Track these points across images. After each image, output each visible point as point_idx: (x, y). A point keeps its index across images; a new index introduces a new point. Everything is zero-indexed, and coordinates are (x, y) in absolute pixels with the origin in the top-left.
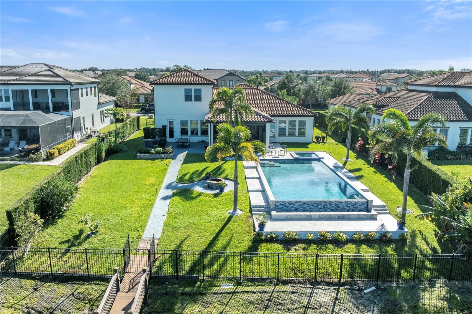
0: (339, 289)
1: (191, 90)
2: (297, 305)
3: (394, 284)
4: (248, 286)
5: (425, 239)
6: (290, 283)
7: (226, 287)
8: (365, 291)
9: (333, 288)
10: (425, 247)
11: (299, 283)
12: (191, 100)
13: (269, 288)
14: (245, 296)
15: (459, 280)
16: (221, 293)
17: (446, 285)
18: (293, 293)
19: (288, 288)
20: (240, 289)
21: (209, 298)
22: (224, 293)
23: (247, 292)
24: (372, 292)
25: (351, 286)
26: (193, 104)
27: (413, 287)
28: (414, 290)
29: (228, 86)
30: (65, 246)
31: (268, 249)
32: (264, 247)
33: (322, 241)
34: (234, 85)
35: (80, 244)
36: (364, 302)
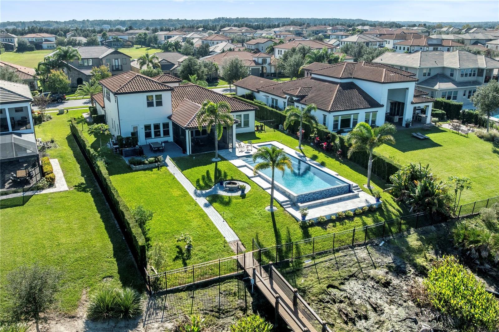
0: (366, 247)
1: (152, 96)
2: (352, 263)
3: (391, 237)
4: (319, 258)
5: (391, 205)
6: (340, 250)
7: (308, 262)
8: (380, 245)
9: (363, 247)
10: (394, 211)
11: (345, 249)
12: (153, 106)
13: (332, 256)
14: (323, 265)
15: (420, 227)
16: (308, 267)
17: (416, 232)
18: (346, 256)
19: (340, 254)
20: (317, 261)
21: (304, 271)
22: (310, 266)
23: (322, 262)
24: (384, 245)
25: (371, 244)
26: (155, 109)
27: (401, 237)
28: (402, 238)
29: (114, 64)
30: (180, 262)
31: (314, 231)
32: (311, 230)
33: (340, 219)
34: (120, 64)
35: (189, 257)
36: (383, 251)
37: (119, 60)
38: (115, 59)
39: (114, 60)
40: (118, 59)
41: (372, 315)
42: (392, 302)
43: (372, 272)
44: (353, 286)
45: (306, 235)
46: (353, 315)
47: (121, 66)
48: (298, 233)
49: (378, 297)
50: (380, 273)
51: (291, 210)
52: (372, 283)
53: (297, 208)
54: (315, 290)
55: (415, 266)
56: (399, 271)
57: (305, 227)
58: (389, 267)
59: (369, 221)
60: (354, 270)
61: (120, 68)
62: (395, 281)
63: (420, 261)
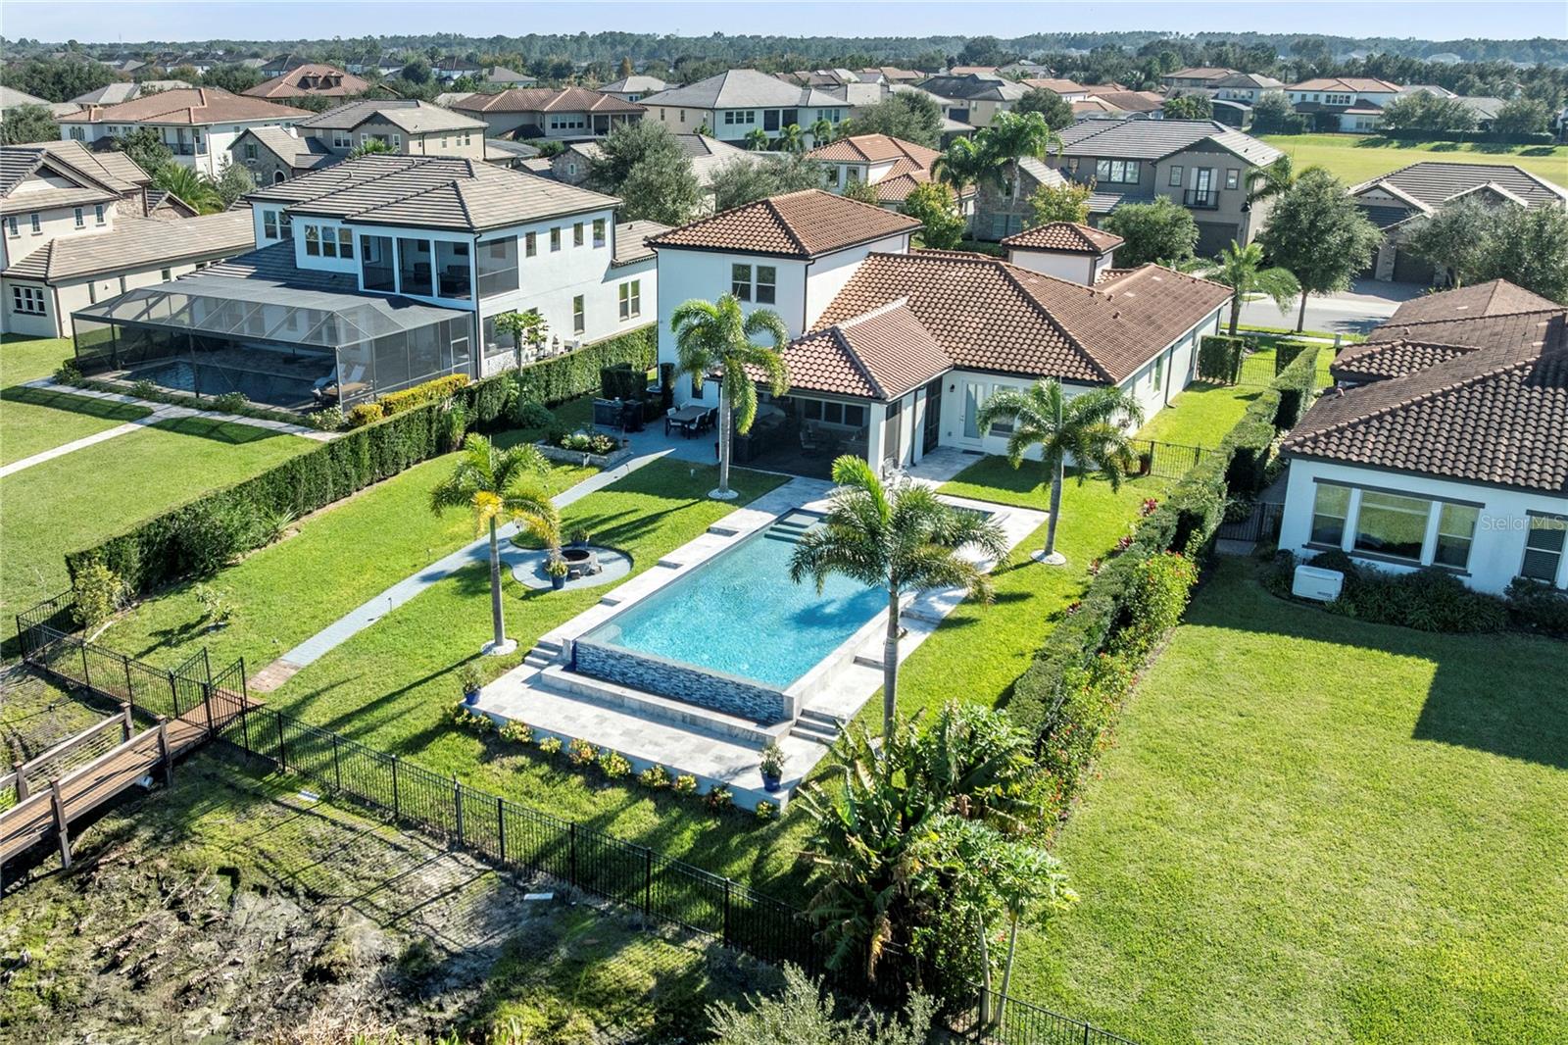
0: (484, 872)
1: (748, 267)
6: (415, 827)
8: (528, 896)
9: (478, 866)
11: (430, 833)
12: (748, 297)
13: (366, 824)
14: (313, 825)
16: (284, 806)
18: (397, 848)
20: (321, 808)
24: (535, 903)
25: (517, 875)
29: (1193, 186)
34: (1213, 187)
37: (1214, 172)
38: (1200, 169)
39: (1195, 171)
40: (1209, 169)
47: (1217, 193)
61: (1211, 202)
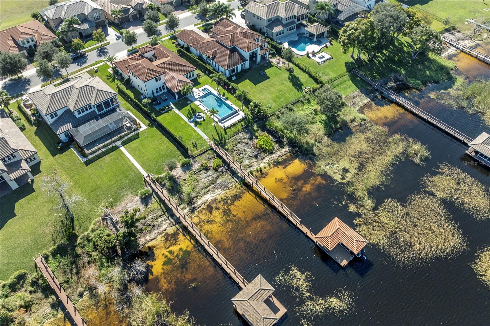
0: (242, 133)
3: (249, 128)
4: (230, 139)
5: (249, 116)
13: (233, 138)
14: (231, 141)
17: (256, 124)
18: (237, 137)
19: (235, 136)
21: (227, 144)
22: (228, 142)
24: (247, 131)
25: (244, 131)
26: (159, 82)
28: (252, 127)
30: (195, 148)
31: (228, 130)
32: (227, 130)
33: (235, 125)
35: (197, 146)
36: (246, 133)
41: (244, 153)
42: (248, 148)
43: (244, 141)
44: (239, 145)
45: (226, 133)
46: (239, 153)
48: (223, 132)
49: (245, 148)
50: (245, 140)
51: (220, 124)
52: (244, 144)
53: (222, 123)
54: (230, 149)
55: (255, 136)
56: (251, 139)
57: (225, 130)
58: (248, 138)
59: (243, 123)
60: (239, 141)
62: (250, 142)
63: (257, 134)
